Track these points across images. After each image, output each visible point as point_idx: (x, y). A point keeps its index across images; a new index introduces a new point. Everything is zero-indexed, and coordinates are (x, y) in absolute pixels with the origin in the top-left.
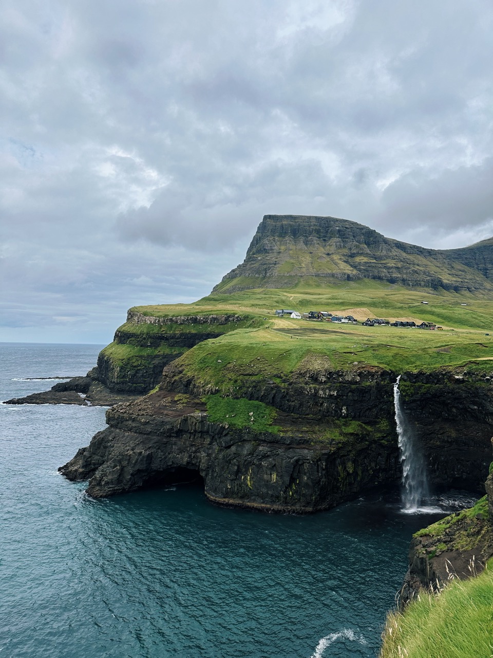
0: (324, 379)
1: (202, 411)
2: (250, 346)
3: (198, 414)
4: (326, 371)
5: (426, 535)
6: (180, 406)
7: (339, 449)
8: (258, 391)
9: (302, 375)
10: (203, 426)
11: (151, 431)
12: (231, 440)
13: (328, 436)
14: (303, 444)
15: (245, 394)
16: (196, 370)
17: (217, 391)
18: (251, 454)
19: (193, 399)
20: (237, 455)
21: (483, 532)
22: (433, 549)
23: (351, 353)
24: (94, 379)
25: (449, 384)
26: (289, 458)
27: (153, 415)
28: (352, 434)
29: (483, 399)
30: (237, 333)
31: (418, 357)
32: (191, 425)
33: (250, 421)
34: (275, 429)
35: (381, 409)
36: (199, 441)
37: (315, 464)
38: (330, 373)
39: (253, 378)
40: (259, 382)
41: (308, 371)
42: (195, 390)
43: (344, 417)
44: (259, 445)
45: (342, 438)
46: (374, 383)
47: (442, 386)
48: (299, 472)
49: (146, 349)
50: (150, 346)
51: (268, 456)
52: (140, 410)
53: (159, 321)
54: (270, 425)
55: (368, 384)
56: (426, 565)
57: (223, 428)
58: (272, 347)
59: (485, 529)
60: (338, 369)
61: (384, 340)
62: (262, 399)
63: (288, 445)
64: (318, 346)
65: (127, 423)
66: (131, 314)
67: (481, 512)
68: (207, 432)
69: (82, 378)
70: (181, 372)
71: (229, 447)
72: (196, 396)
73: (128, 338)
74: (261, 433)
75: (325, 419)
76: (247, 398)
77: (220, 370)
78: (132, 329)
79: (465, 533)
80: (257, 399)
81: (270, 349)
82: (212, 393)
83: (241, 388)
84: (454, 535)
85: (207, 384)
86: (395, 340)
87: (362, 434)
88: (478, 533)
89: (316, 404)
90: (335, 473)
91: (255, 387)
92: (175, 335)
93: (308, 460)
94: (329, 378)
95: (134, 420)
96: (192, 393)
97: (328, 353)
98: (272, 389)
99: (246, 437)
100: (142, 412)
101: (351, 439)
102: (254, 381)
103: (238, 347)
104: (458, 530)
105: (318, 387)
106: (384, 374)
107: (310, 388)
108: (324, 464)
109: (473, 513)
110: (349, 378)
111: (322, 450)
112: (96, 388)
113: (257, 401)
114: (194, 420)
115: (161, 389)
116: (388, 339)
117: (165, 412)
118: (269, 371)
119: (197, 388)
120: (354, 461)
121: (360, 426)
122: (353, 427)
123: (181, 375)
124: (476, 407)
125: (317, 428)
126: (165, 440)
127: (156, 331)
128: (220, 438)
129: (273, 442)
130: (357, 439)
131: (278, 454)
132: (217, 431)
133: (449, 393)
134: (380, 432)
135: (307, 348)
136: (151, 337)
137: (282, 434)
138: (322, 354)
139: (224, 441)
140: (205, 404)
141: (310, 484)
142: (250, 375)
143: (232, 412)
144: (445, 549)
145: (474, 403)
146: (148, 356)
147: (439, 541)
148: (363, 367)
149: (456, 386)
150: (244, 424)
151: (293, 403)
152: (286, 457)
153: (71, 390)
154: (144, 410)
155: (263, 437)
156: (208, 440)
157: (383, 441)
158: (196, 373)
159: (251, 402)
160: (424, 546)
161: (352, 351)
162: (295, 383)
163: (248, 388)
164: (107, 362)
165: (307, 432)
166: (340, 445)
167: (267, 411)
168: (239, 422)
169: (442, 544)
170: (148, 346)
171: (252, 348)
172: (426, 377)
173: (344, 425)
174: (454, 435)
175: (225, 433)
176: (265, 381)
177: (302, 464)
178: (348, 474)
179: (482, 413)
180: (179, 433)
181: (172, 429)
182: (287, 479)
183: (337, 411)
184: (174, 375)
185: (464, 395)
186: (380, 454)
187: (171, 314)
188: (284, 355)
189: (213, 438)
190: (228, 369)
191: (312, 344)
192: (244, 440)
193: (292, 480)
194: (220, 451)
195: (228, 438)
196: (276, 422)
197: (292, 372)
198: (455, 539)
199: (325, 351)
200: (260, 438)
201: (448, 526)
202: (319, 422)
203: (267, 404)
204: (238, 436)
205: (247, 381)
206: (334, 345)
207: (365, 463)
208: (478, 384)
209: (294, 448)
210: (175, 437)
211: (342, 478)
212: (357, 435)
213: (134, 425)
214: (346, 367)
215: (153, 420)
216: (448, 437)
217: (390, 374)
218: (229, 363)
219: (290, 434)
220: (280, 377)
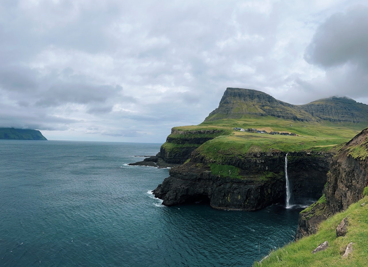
0: (259, 156)
1: (209, 170)
2: (228, 142)
3: (207, 171)
4: (260, 152)
5: (305, 212)
6: (199, 168)
7: (265, 184)
8: (232, 161)
9: (250, 154)
10: (209, 177)
11: (188, 179)
12: (221, 182)
13: (261, 179)
14: (251, 182)
15: (227, 163)
16: (205, 153)
17: (215, 162)
18: (230, 188)
19: (204, 165)
20: (224, 188)
21: (325, 208)
22: (308, 216)
23: (269, 145)
24: (159, 157)
25: (305, 156)
26: (246, 189)
27: (188, 172)
28: (270, 177)
29: (318, 162)
30: (220, 138)
31: (293, 146)
32: (204, 176)
33: (229, 174)
34: (239, 177)
35: (281, 167)
36: (208, 183)
37: (256, 191)
38: (261, 153)
39: (230, 156)
40: (232, 158)
41: (253, 153)
42: (205, 161)
43: (267, 171)
44: (233, 184)
45: (266, 179)
46: (278, 157)
47: (303, 157)
48: (249, 194)
49: (180, 145)
50: (181, 144)
51: (237, 188)
52: (183, 170)
53: (185, 133)
54: (238, 175)
55: (276, 157)
56: (306, 223)
57: (218, 177)
58: (237, 143)
59: (326, 207)
60: (264, 151)
61: (281, 140)
62: (234, 165)
63: (245, 183)
64: (256, 142)
65: (178, 175)
66: (173, 130)
67: (324, 201)
68: (211, 179)
69: (155, 156)
70: (199, 154)
71: (220, 185)
72: (206, 164)
73: (172, 140)
74: (234, 179)
75: (259, 172)
76: (227, 164)
77: (216, 153)
78: (174, 136)
79: (318, 209)
80: (232, 165)
81: (237, 144)
82: (213, 163)
83: (225, 160)
84: (315, 211)
85: (211, 159)
86: (284, 140)
87: (274, 177)
88: (323, 208)
89: (256, 166)
90: (264, 194)
91: (231, 160)
92: (191, 138)
93: (253, 189)
94: (261, 155)
95: (180, 174)
96: (204, 163)
97: (260, 145)
98: (238, 160)
99: (228, 181)
100: (183, 171)
101: (270, 179)
102: (230, 157)
103: (223, 143)
104: (316, 209)
105: (257, 159)
106: (282, 153)
107: (254, 159)
108: (259, 190)
109: (321, 202)
110: (268, 155)
111: (259, 184)
112: (160, 161)
113: (232, 166)
114: (206, 174)
115: (190, 161)
116: (282, 140)
117: (193, 171)
118: (237, 153)
119: (206, 160)
120: (271, 189)
121: (273, 174)
122: (270, 175)
123: (199, 155)
124: (315, 165)
125: (256, 176)
126: (193, 182)
127: (183, 137)
128: (216, 181)
129: (239, 183)
130: (272, 179)
131: (241, 188)
132: (215, 178)
133: (305, 160)
134: (281, 176)
135: (251, 143)
136: (181, 140)
137: (242, 179)
138: (258, 146)
139: (218, 182)
140: (210, 167)
141: (254, 199)
142: (229, 155)
143: (222, 170)
144: (312, 216)
145: (314, 163)
146: (181, 148)
147: (310, 213)
148: (274, 151)
149: (308, 157)
150: (227, 175)
151: (247, 166)
152: (244, 188)
153: (151, 161)
154: (184, 170)
155: (235, 181)
156: (211, 183)
157: (281, 180)
158: (205, 154)
159: (229, 166)
160: (305, 216)
161: (269, 144)
162: (248, 158)
163: (228, 160)
164: (164, 150)
165: (253, 177)
166: (266, 182)
167: (236, 170)
168: (225, 174)
169: (311, 214)
170: (180, 144)
171: (229, 144)
172: (297, 154)
173: (267, 174)
174: (307, 176)
175: (219, 179)
176: (235, 157)
177: (251, 191)
178: (269, 194)
179: (317, 167)
180: (199, 180)
181: (197, 178)
182: (245, 197)
183: (264, 169)
184: (196, 155)
185: (311, 160)
186: (280, 185)
187: (190, 130)
188: (242, 146)
189: (214, 182)
190: (219, 152)
191: (253, 141)
192: (227, 182)
193: (247, 198)
194: (217, 187)
195: (220, 181)
196: (240, 174)
197: (246, 153)
198: (315, 212)
199: (259, 144)
200: (234, 181)
201: (312, 207)
202: (257, 173)
203: (236, 167)
204: (224, 180)
205: (227, 157)
206: (262, 142)
207: (275, 189)
208: (316, 156)
209: (247, 184)
210: (198, 181)
211: (266, 196)
212: (272, 178)
213: (181, 176)
214: (267, 151)
215: (188, 174)
216: (305, 177)
217: (284, 153)
218: (219, 150)
219: (246, 179)
220: (241, 155)
